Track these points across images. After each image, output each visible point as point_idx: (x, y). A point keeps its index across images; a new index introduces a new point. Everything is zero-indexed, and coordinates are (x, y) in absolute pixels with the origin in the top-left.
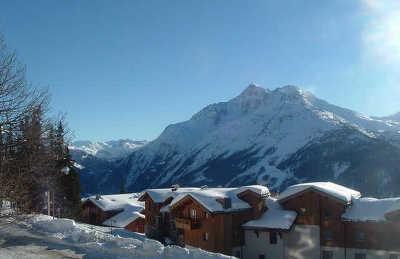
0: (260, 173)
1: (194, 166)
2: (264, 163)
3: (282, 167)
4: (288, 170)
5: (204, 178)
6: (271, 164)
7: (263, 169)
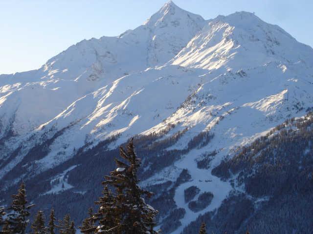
0: (179, 182)
1: (48, 162)
2: (188, 163)
3: (222, 171)
4: (235, 177)
5: (68, 187)
6: (202, 164)
7: (185, 175)
